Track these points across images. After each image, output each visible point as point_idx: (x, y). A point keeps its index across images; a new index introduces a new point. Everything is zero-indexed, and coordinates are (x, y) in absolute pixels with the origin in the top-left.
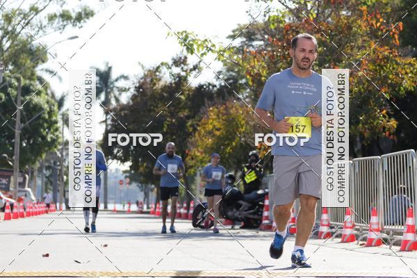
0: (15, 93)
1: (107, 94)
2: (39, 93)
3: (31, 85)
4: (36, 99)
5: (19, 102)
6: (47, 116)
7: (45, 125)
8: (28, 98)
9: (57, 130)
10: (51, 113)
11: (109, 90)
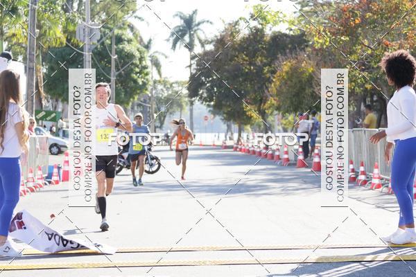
0: (108, 42)
1: (191, 36)
2: (129, 41)
3: (123, 34)
4: (128, 48)
5: (114, 51)
6: (138, 62)
7: (137, 70)
8: (121, 46)
9: (147, 74)
10: (141, 59)
11: (192, 32)
